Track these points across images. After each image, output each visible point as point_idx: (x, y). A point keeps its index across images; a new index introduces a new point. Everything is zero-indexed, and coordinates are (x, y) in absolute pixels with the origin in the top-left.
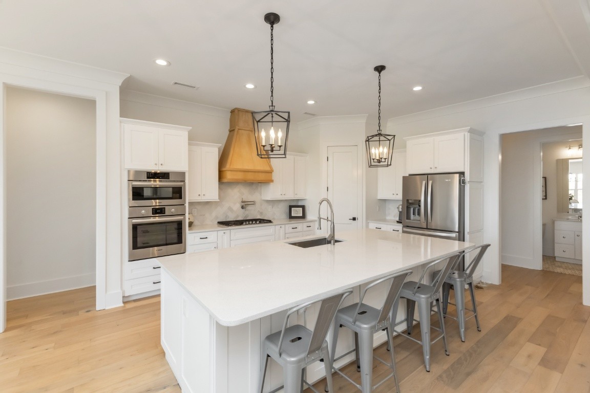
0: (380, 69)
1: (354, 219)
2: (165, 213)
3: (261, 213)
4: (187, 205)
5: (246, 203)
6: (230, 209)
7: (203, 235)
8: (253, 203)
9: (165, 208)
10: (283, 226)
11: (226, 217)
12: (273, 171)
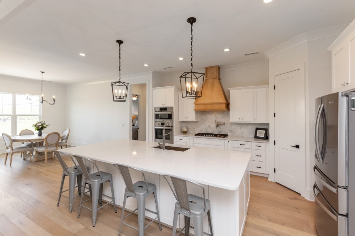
0: (192, 20)
1: (297, 147)
4: (174, 122)
5: (218, 124)
6: (209, 126)
8: (223, 124)
11: (207, 131)
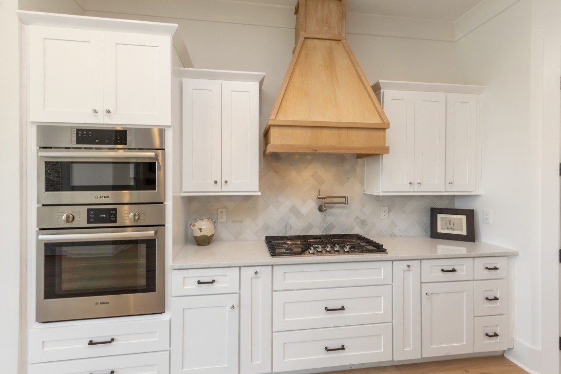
2: (115, 222)
3: (363, 223)
4: (169, 204)
5: (327, 200)
6: (294, 211)
7: (206, 275)
9: (115, 210)
10: (415, 264)
12: (388, 124)
